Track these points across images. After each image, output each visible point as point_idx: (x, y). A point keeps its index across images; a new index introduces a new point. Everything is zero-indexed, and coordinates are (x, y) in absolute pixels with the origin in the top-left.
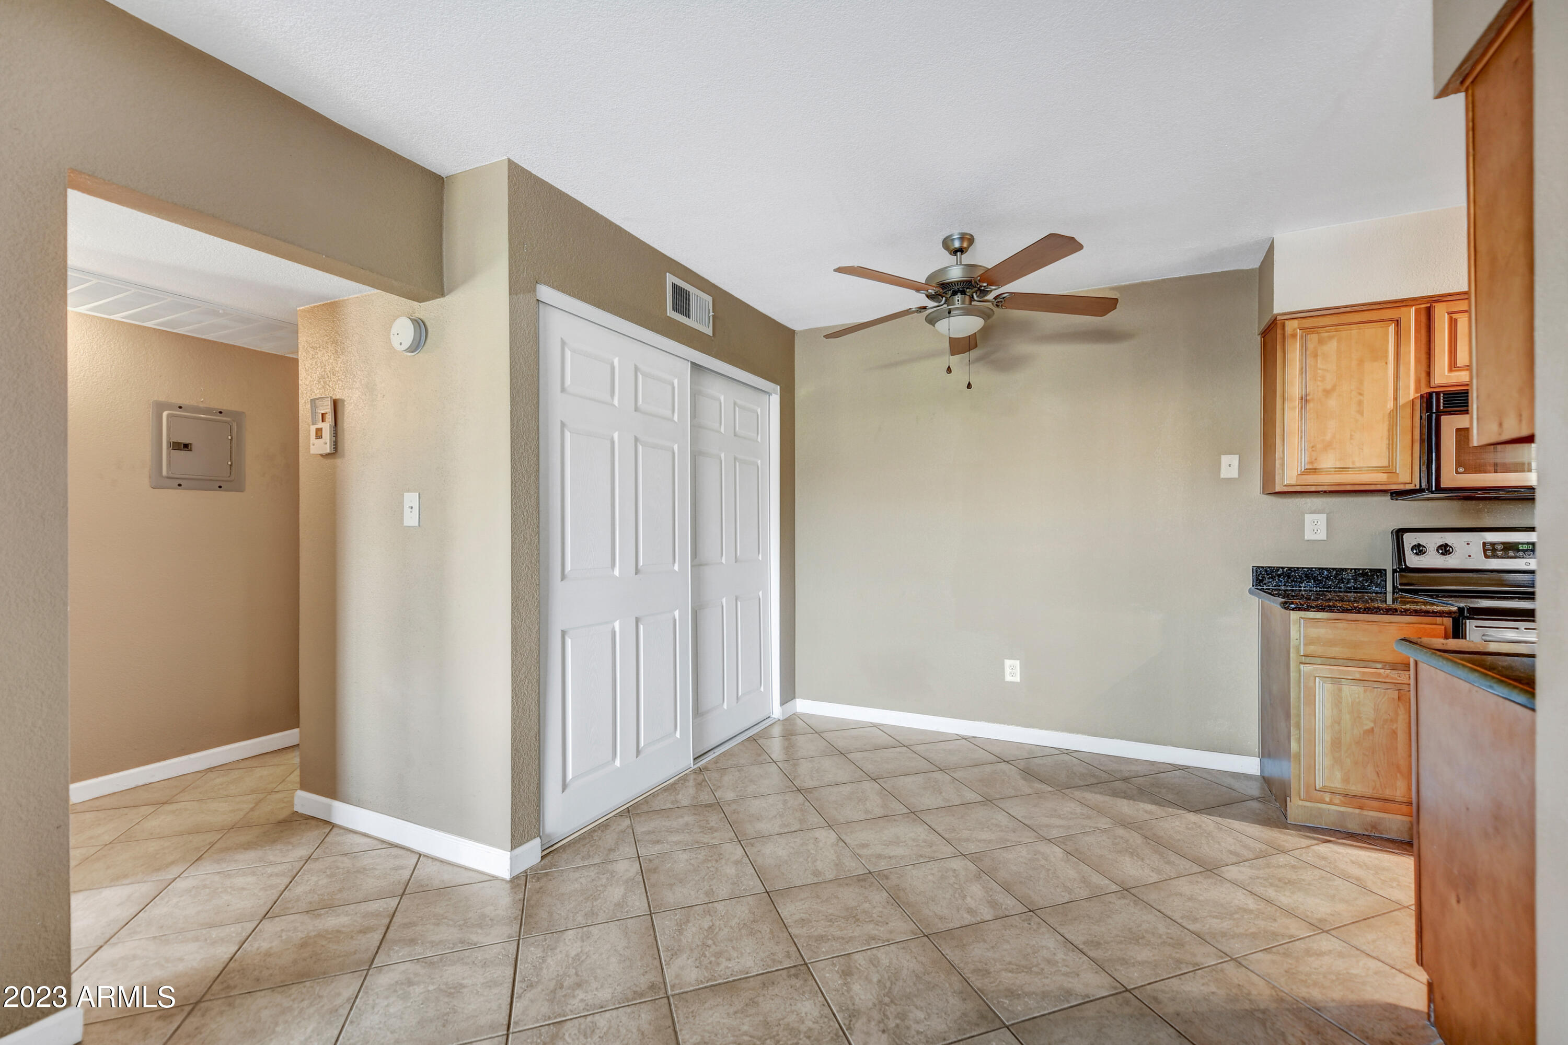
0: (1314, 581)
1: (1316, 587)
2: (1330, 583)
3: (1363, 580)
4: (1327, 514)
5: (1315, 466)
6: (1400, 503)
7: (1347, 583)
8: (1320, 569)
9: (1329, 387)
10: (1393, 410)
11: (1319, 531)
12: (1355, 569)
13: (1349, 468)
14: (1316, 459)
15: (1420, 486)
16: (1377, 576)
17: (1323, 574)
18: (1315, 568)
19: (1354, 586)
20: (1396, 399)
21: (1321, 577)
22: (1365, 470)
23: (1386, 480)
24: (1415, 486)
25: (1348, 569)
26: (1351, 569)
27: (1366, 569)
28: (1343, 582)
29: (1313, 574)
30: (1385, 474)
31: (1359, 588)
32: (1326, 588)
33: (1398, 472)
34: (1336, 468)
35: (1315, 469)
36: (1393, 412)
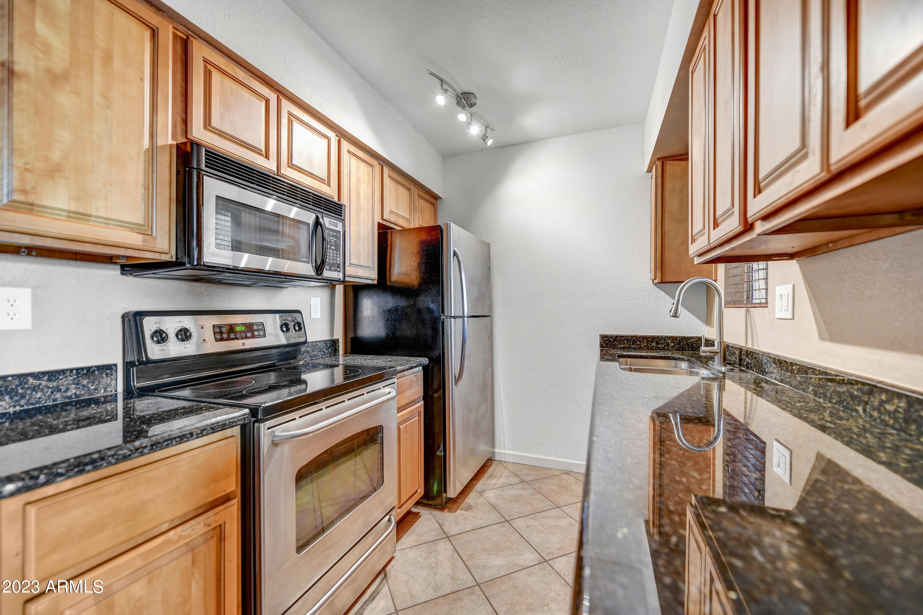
0: (11, 398)
1: (15, 406)
2: (39, 395)
3: (89, 383)
4: (33, 288)
5: (32, 198)
6: (131, 280)
7: (66, 391)
8: (19, 376)
9: (58, 68)
10: (148, 149)
11: (18, 315)
12: (77, 369)
13: (90, 216)
14: (33, 188)
15: (177, 258)
16: (107, 375)
17: (26, 383)
18: (12, 376)
19: (75, 394)
20: (152, 136)
21: (22, 388)
22: (113, 225)
23: (141, 244)
24: (172, 257)
25: (67, 370)
26: (71, 370)
27: (92, 367)
28: (59, 390)
29: (7, 386)
30: (141, 236)
31: (83, 395)
32: (32, 404)
33: (154, 235)
34: (69, 212)
35: (32, 205)
36: (149, 152)
